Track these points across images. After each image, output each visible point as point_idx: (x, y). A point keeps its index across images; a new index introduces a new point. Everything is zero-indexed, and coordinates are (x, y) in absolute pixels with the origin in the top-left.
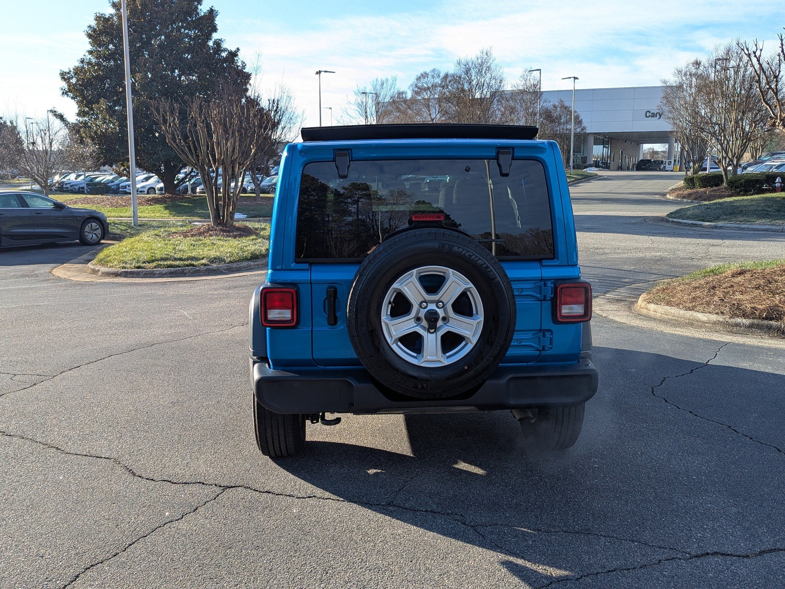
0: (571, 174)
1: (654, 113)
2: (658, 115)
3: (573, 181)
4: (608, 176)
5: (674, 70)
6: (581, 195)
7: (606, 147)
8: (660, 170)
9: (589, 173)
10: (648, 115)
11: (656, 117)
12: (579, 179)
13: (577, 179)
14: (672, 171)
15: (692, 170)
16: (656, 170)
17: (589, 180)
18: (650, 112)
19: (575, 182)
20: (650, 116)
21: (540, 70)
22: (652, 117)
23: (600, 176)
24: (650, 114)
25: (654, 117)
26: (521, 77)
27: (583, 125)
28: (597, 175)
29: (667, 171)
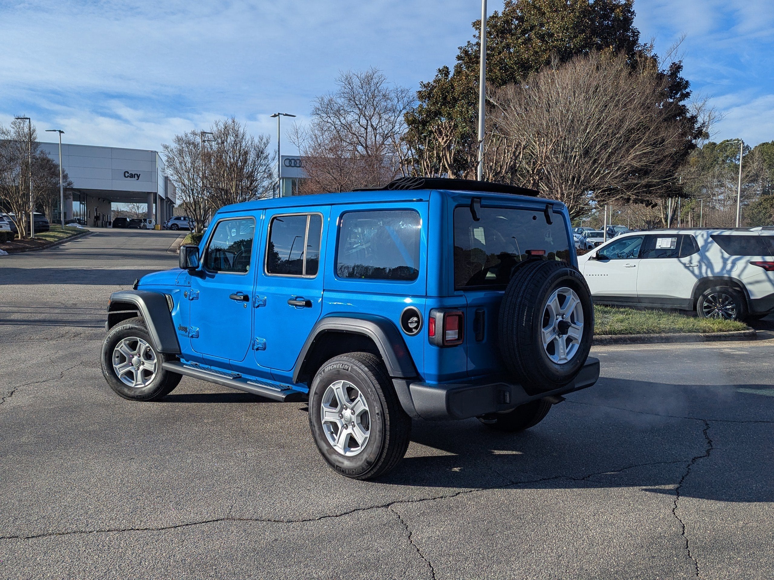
0: (62, 229)
1: (132, 174)
2: (136, 176)
3: (70, 237)
4: (100, 232)
5: (174, 137)
6: (92, 250)
7: (82, 204)
8: (141, 228)
9: (78, 228)
10: (126, 176)
11: (134, 177)
12: (75, 235)
13: (74, 235)
14: (153, 229)
15: (196, 229)
16: (136, 228)
17: (84, 235)
18: (128, 173)
19: (72, 238)
20: (128, 176)
21: (29, 119)
22: (130, 177)
23: (92, 232)
24: (129, 175)
25: (132, 177)
26: (12, 124)
27: (68, 180)
28: (89, 231)
29: (149, 229)
